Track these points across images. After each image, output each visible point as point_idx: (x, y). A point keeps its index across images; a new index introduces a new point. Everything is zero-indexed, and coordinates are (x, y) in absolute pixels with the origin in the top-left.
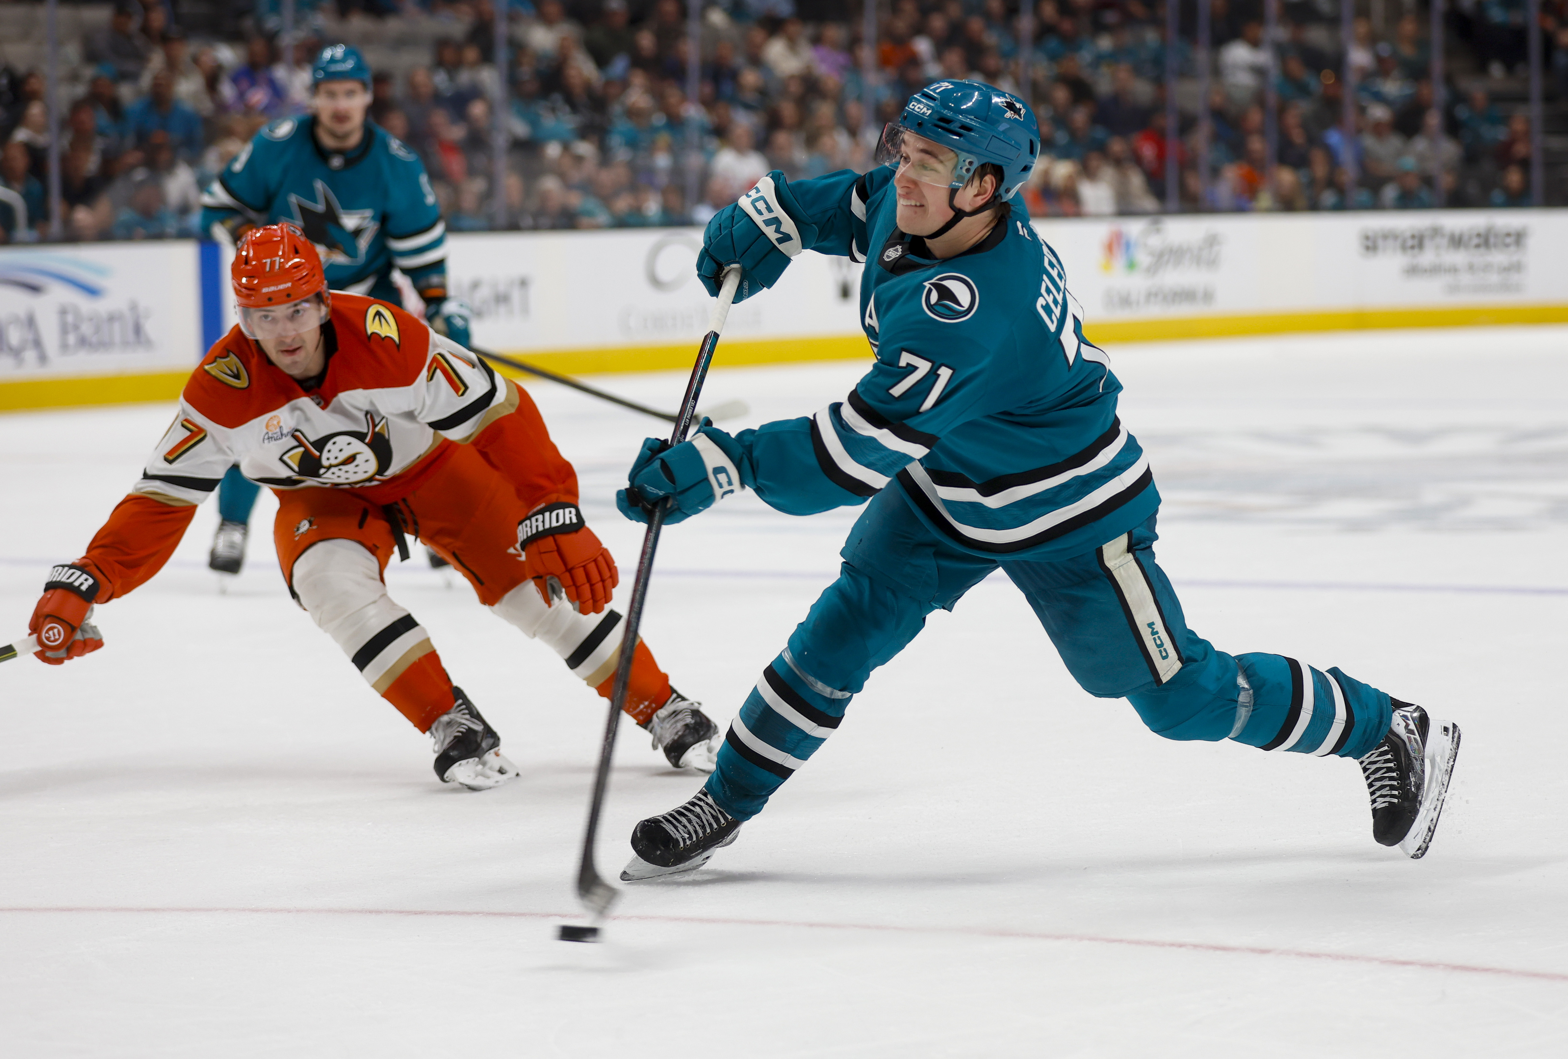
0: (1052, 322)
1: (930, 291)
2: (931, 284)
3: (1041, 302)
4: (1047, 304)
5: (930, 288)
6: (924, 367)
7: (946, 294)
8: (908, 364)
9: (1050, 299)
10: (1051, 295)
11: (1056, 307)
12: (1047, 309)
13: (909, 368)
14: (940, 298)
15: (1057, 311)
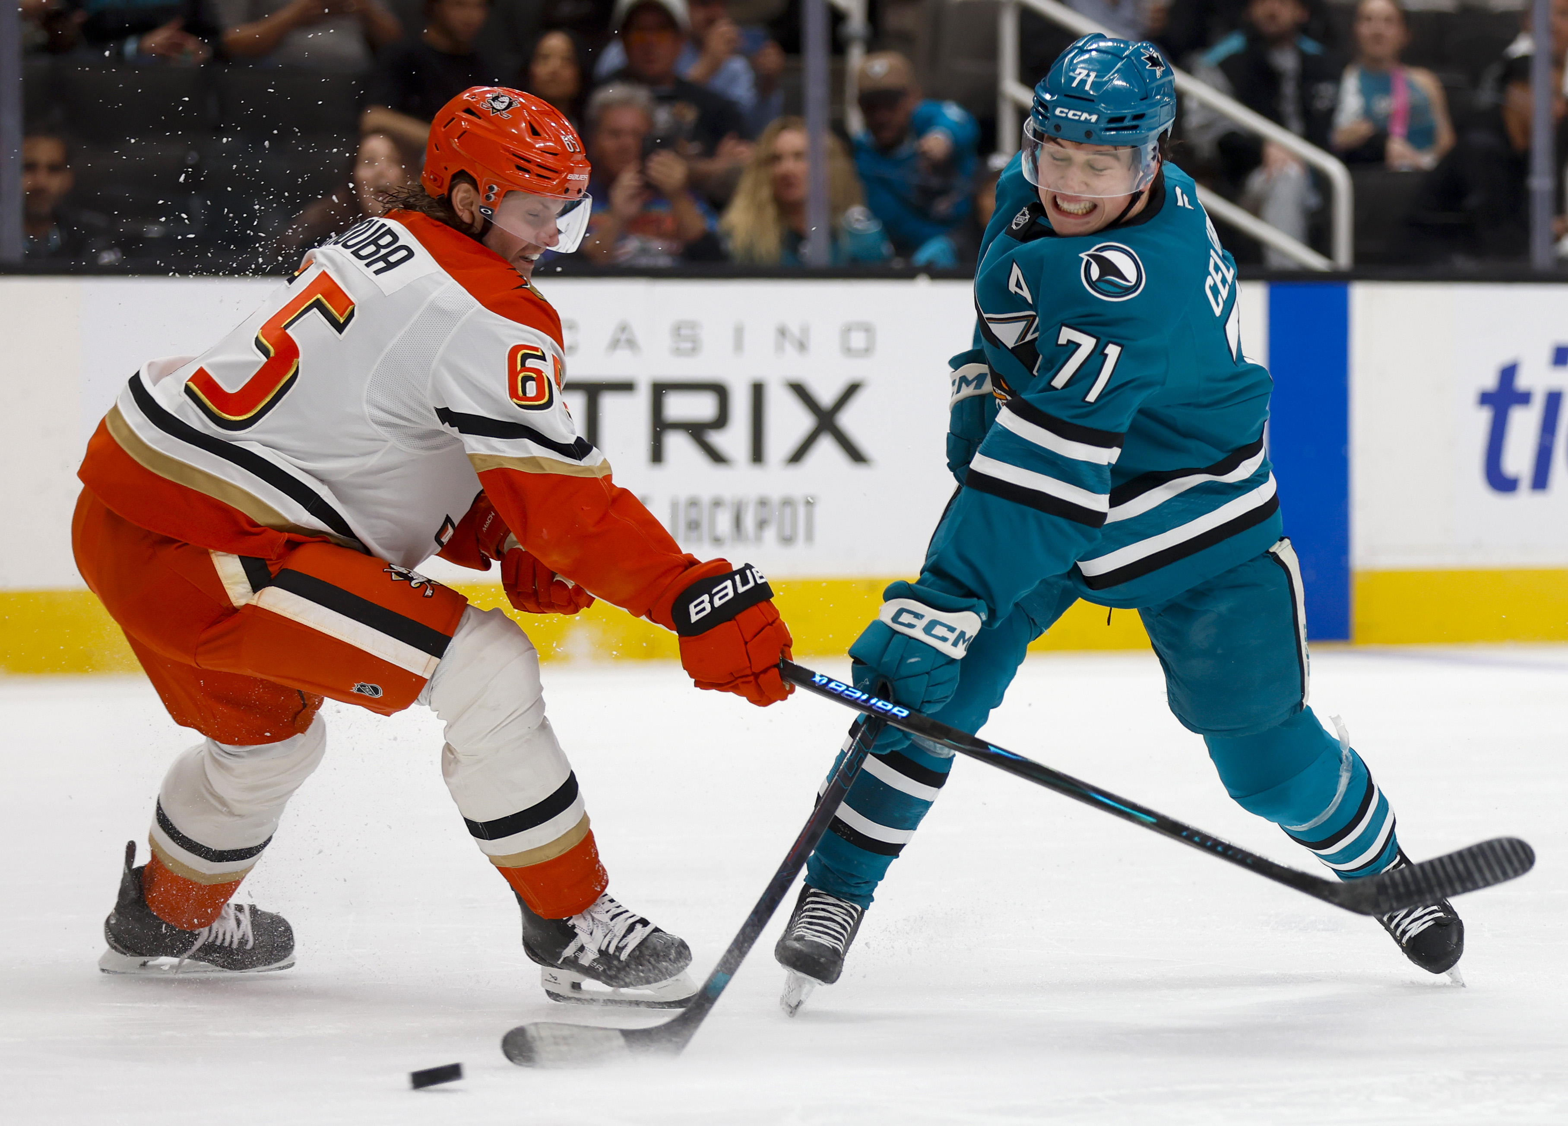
0: (1218, 304)
1: (1088, 265)
2: (1088, 255)
3: (1209, 281)
4: (1215, 284)
5: (1088, 261)
6: (1087, 343)
7: (1108, 268)
8: (1069, 341)
9: (1218, 278)
10: (1220, 273)
11: (1224, 287)
12: (1215, 290)
13: (1071, 345)
14: (1102, 274)
15: (1224, 292)
